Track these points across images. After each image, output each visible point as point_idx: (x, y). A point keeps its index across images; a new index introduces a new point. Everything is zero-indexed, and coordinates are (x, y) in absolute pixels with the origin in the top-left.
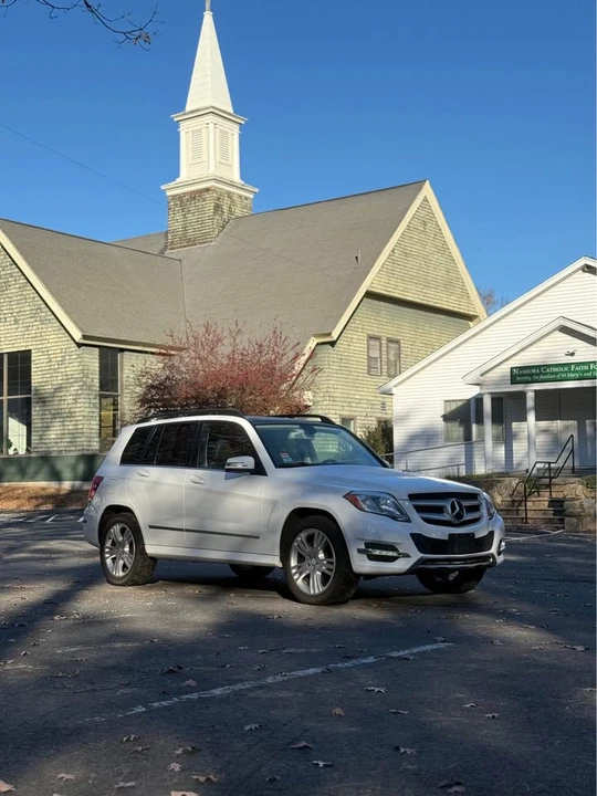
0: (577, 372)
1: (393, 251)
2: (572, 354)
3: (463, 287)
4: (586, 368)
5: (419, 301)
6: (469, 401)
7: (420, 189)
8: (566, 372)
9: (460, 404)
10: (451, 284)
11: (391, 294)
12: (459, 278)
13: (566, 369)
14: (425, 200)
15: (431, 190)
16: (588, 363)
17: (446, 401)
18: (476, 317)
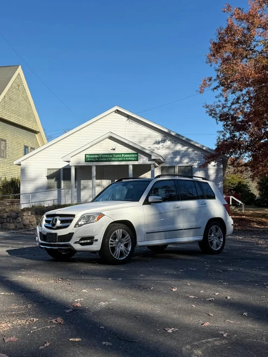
0: (116, 158)
1: (5, 96)
2: (114, 149)
3: (34, 118)
4: (120, 156)
5: (15, 122)
6: (60, 169)
7: (17, 69)
8: (111, 158)
9: (55, 171)
10: (29, 116)
11: (3, 117)
12: (32, 113)
13: (111, 156)
14: (19, 74)
15: (22, 71)
16: (121, 154)
17: (48, 169)
18: (39, 132)
